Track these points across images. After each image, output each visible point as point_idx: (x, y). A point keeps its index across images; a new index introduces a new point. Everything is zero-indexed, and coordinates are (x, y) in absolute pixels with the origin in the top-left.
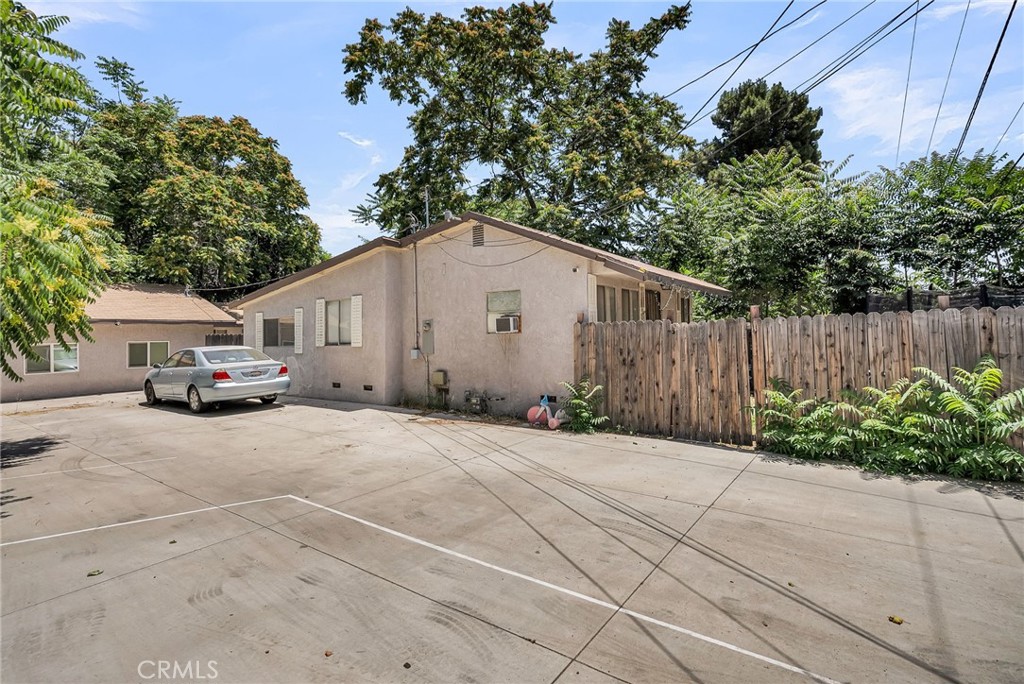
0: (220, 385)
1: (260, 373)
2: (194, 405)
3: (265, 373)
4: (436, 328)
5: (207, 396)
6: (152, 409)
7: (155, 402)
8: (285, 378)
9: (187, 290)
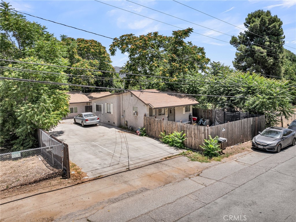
0: (87, 122)
1: (94, 120)
2: (83, 125)
3: (95, 119)
4: (126, 112)
5: (85, 124)
6: (76, 125)
7: (76, 123)
8: (99, 120)
9: (81, 92)
